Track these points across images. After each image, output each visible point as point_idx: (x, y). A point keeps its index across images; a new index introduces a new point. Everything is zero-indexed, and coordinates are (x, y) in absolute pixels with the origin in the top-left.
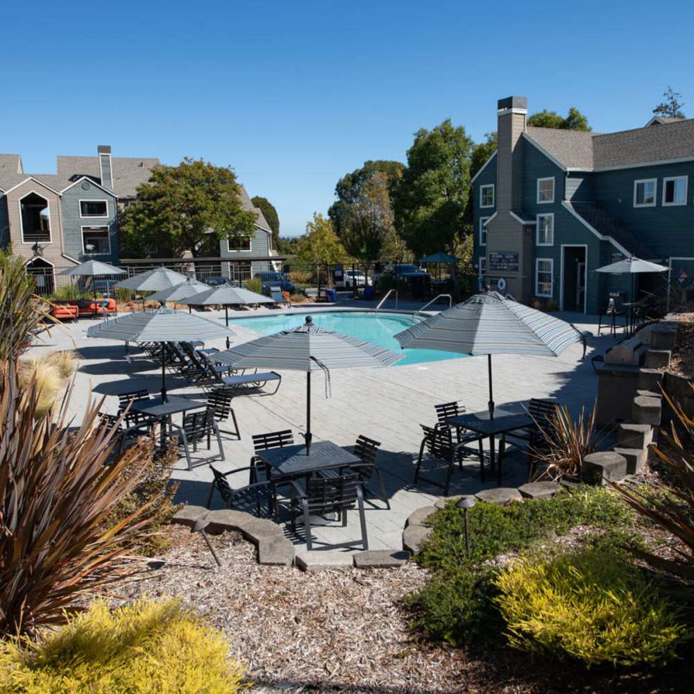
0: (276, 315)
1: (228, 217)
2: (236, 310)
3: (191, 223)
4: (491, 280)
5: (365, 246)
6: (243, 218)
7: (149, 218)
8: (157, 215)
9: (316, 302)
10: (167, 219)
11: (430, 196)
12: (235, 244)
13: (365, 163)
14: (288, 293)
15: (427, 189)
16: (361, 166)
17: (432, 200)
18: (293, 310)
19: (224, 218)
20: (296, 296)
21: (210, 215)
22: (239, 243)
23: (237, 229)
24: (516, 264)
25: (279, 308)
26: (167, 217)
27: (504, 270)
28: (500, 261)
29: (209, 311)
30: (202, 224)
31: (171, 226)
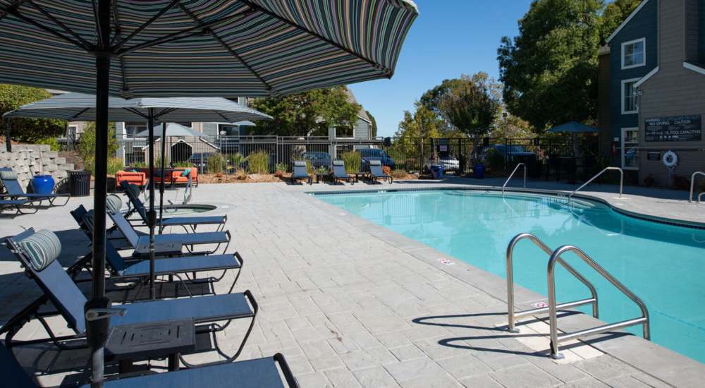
0: (376, 191)
1: (335, 108)
2: (330, 184)
3: (303, 112)
4: (648, 155)
5: (477, 116)
6: (348, 109)
7: (269, 107)
8: (275, 106)
9: (419, 178)
10: (283, 109)
11: (557, 58)
12: (341, 131)
13: (443, 82)
14: (388, 168)
15: (553, 50)
16: (440, 84)
17: (558, 62)
18: (395, 186)
19: (332, 108)
20: (396, 172)
21: (320, 105)
22: (344, 131)
23: (343, 118)
24: (698, 132)
25: (379, 183)
26: (285, 107)
27: (672, 140)
28: (665, 128)
29: (301, 184)
30: (313, 112)
31: (287, 114)
